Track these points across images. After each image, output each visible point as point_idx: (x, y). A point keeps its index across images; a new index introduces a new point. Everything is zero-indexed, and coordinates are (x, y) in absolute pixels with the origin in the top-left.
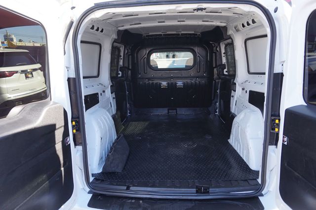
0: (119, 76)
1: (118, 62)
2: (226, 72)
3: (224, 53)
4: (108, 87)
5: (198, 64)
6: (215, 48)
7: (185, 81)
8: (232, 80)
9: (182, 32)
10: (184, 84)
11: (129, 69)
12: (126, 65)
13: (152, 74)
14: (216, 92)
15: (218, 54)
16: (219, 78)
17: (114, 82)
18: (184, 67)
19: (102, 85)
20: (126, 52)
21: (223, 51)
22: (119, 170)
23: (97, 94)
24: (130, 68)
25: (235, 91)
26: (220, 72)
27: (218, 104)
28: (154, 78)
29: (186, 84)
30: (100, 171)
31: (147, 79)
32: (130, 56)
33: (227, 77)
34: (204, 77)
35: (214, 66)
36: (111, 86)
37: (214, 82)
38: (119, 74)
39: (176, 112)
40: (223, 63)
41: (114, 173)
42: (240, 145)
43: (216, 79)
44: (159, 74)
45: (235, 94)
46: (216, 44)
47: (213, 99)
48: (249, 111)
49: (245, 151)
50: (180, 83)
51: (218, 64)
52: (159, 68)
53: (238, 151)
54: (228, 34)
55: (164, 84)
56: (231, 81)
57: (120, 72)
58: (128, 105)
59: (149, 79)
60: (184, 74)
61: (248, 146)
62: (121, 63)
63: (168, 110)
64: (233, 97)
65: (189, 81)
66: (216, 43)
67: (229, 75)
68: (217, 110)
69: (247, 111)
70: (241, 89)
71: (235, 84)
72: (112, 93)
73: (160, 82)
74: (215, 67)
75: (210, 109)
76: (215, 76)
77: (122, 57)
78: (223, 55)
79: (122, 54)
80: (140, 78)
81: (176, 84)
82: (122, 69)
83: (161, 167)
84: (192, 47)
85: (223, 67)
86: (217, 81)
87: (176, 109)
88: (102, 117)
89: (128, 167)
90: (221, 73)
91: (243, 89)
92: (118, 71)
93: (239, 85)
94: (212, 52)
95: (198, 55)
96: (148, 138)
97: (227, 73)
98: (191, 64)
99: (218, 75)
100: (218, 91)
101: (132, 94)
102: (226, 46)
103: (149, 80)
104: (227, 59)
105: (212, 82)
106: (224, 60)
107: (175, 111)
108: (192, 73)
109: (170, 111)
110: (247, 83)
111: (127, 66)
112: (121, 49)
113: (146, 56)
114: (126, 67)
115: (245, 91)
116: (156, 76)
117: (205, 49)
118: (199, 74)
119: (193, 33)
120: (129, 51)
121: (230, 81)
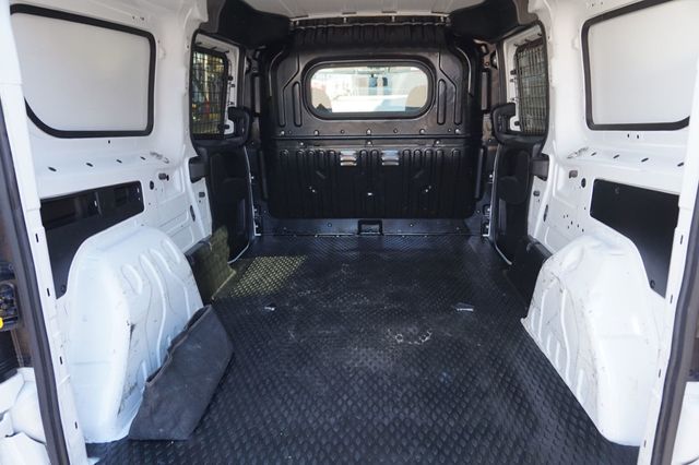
0: (227, 132)
1: (224, 93)
2: (517, 124)
3: (513, 73)
4: (181, 164)
5: (441, 103)
6: (487, 59)
7: (405, 147)
8: (536, 147)
9: (399, 13)
10: (401, 155)
11: (253, 114)
12: (247, 103)
13: (316, 127)
14: (485, 178)
15: (495, 73)
16: (497, 141)
17: (203, 150)
18: (404, 110)
19: (159, 156)
20: (246, 66)
21: (510, 65)
22: (181, 432)
23: (138, 184)
24: (258, 110)
25: (544, 178)
26: (498, 125)
27: (490, 210)
28: (320, 140)
29: (407, 156)
30: (124, 433)
31: (302, 140)
32: (257, 79)
33: (520, 139)
34: (456, 137)
35: (484, 107)
36: (192, 161)
37: (482, 151)
38: (228, 127)
39: (381, 230)
40: (509, 101)
41: (164, 442)
42: (563, 348)
43: (488, 144)
44: (334, 128)
45: (544, 188)
46: (492, 47)
47: (477, 196)
48: (595, 243)
49: (581, 373)
50: (390, 155)
51: (494, 103)
52: (334, 111)
53: (556, 365)
54: (530, 11)
55: (348, 155)
56: (531, 149)
57: (230, 123)
58: (254, 210)
59: (308, 141)
60: (404, 128)
61: (593, 360)
62: (232, 96)
63: (360, 224)
64: (536, 194)
65: (414, 148)
66: (492, 43)
67: (523, 134)
68: (489, 227)
69: (586, 243)
70: (563, 174)
71: (546, 158)
72: (193, 181)
73: (337, 150)
74: (486, 112)
75: (470, 222)
76: (487, 135)
77: (235, 81)
78: (509, 77)
79: (234, 72)
80: (283, 139)
81: (379, 155)
82: (234, 114)
83: (316, 421)
84: (426, 55)
85: (509, 110)
86: (490, 148)
87: (380, 223)
88: (143, 257)
89: (216, 419)
90: (501, 129)
91: (573, 174)
92: (223, 119)
93: (557, 160)
94: (479, 69)
95: (440, 76)
96: (296, 308)
97: (517, 129)
98: (421, 101)
99: (493, 134)
100: (493, 176)
101: (264, 181)
102: (520, 49)
103: (306, 145)
104: (520, 88)
105: (478, 152)
106: (512, 93)
107: (377, 227)
108: (425, 126)
109: (364, 227)
110: (587, 156)
111: (249, 106)
112: (230, 56)
113: (298, 78)
114: (245, 109)
115: (578, 180)
116: (326, 133)
117: (462, 59)
118: (442, 130)
119: (429, 13)
120: (255, 64)
121: (528, 148)
